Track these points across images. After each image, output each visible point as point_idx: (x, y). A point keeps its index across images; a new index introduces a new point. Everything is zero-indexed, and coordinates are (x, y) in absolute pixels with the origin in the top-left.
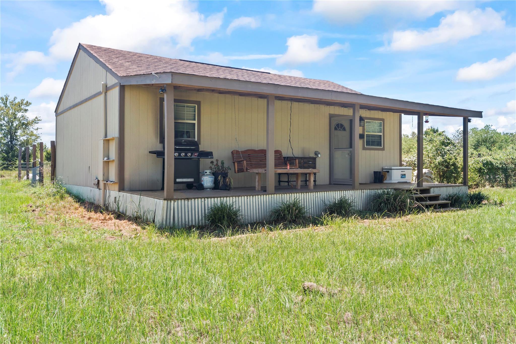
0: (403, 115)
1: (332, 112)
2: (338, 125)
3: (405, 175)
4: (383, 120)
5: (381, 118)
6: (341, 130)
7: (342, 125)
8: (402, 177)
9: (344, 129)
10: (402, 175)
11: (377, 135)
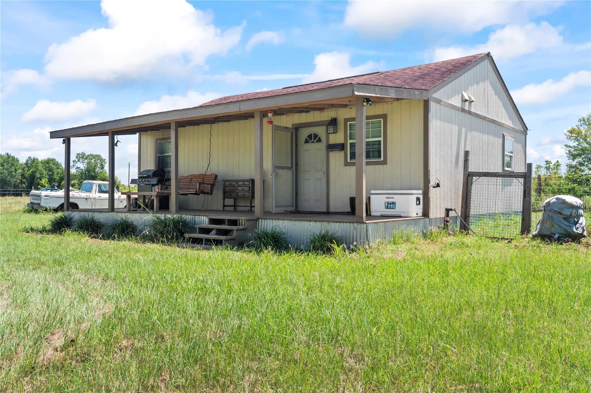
2: (310, 136)
3: (394, 203)
4: (384, 117)
6: (315, 142)
7: (316, 136)
8: (387, 207)
9: (319, 140)
10: (388, 203)
11: (372, 141)
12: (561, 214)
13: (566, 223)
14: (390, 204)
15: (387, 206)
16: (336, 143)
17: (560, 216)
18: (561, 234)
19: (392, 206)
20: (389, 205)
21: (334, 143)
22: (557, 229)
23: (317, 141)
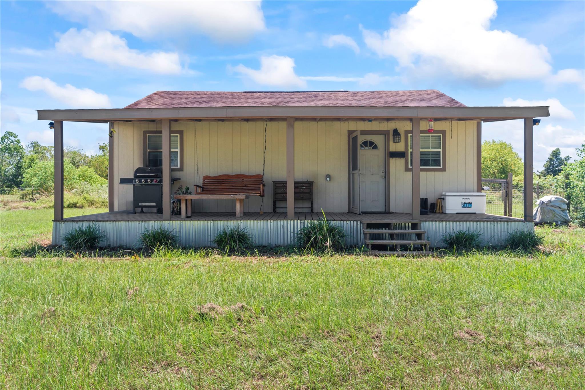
0: (482, 122)
1: (352, 129)
2: (365, 143)
3: (470, 203)
4: (444, 132)
5: (440, 129)
6: (370, 149)
7: (372, 143)
8: (464, 207)
9: (375, 147)
10: (464, 203)
11: (431, 152)
12: (560, 208)
13: (563, 214)
14: (467, 204)
15: (464, 205)
16: (396, 151)
17: (559, 209)
18: (562, 221)
19: (468, 205)
20: (465, 205)
21: (394, 151)
22: (559, 218)
23: (373, 148)
